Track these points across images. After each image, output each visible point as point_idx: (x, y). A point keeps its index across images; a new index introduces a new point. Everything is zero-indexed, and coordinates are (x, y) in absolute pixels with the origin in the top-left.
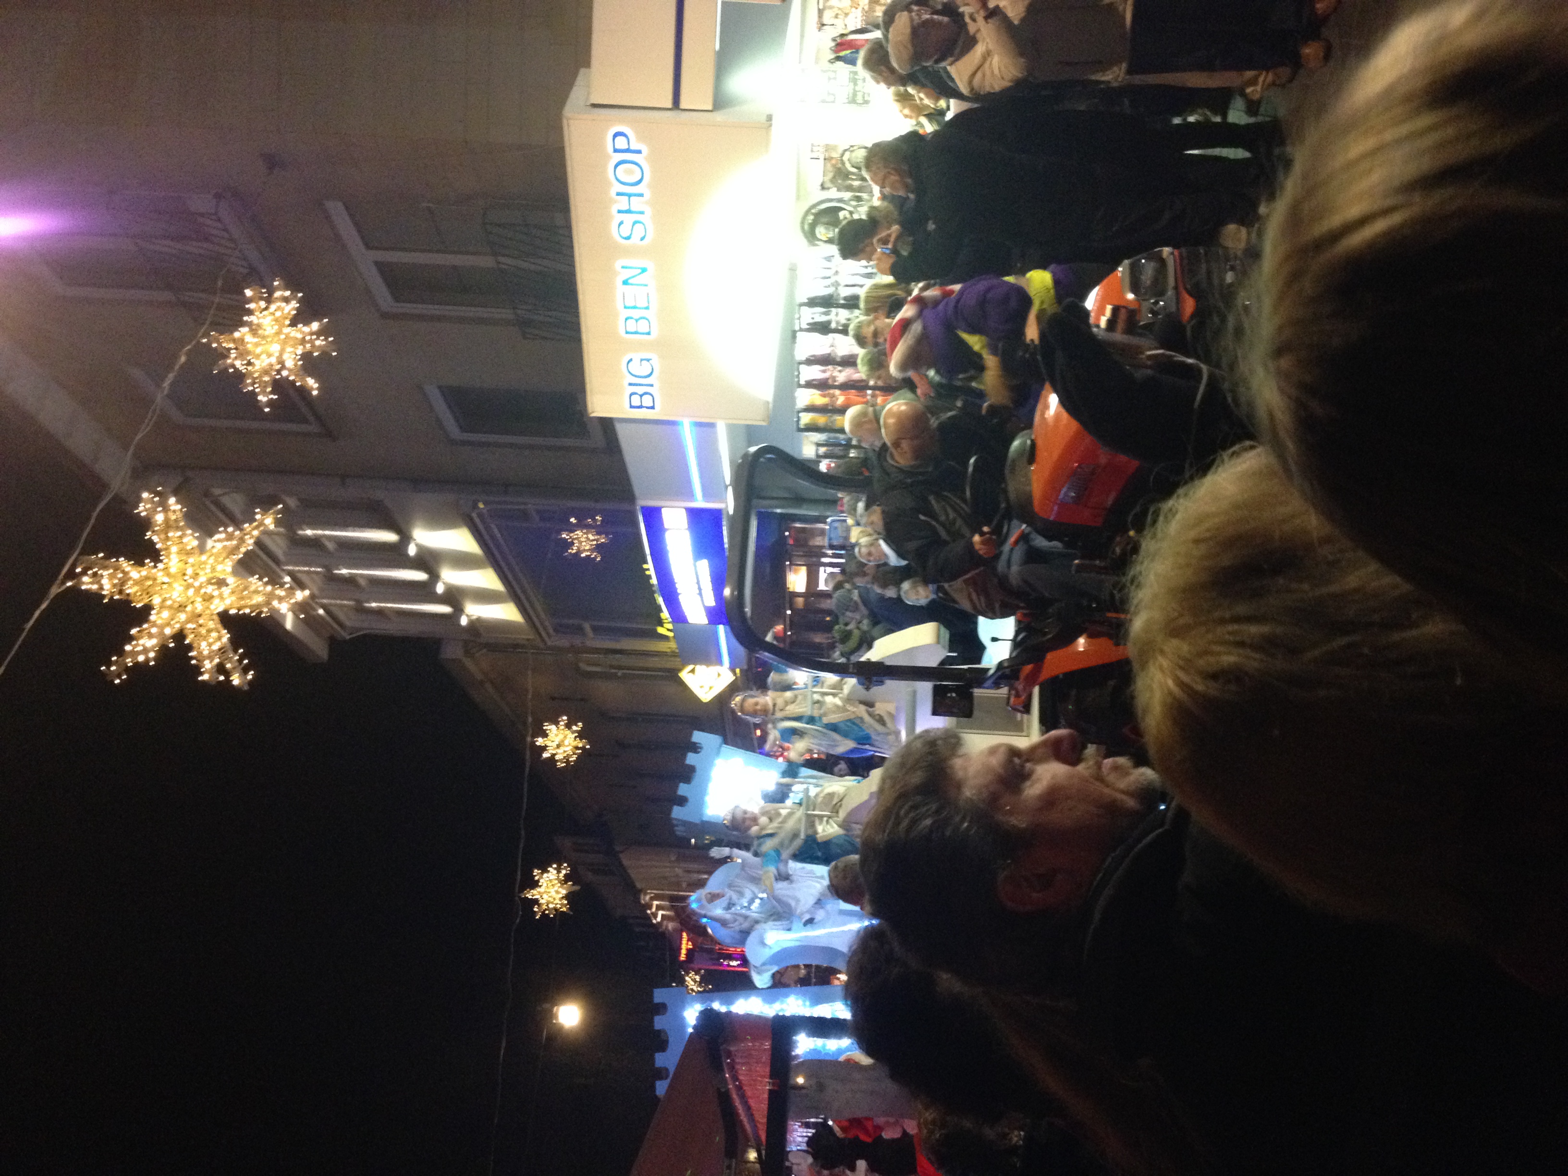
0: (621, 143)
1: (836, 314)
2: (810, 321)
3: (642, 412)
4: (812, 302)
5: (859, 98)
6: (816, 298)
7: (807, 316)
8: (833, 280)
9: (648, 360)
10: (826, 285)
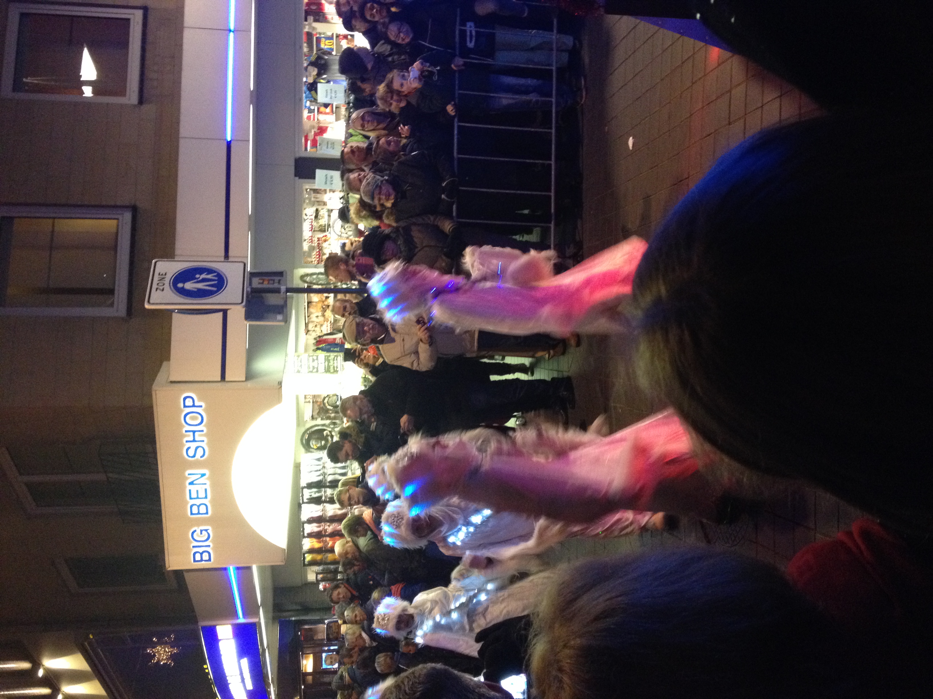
0: (189, 402)
1: (325, 492)
2: (309, 497)
3: (202, 564)
4: (310, 486)
5: (332, 371)
6: (312, 483)
7: (307, 494)
8: (321, 472)
9: (206, 530)
10: (318, 475)
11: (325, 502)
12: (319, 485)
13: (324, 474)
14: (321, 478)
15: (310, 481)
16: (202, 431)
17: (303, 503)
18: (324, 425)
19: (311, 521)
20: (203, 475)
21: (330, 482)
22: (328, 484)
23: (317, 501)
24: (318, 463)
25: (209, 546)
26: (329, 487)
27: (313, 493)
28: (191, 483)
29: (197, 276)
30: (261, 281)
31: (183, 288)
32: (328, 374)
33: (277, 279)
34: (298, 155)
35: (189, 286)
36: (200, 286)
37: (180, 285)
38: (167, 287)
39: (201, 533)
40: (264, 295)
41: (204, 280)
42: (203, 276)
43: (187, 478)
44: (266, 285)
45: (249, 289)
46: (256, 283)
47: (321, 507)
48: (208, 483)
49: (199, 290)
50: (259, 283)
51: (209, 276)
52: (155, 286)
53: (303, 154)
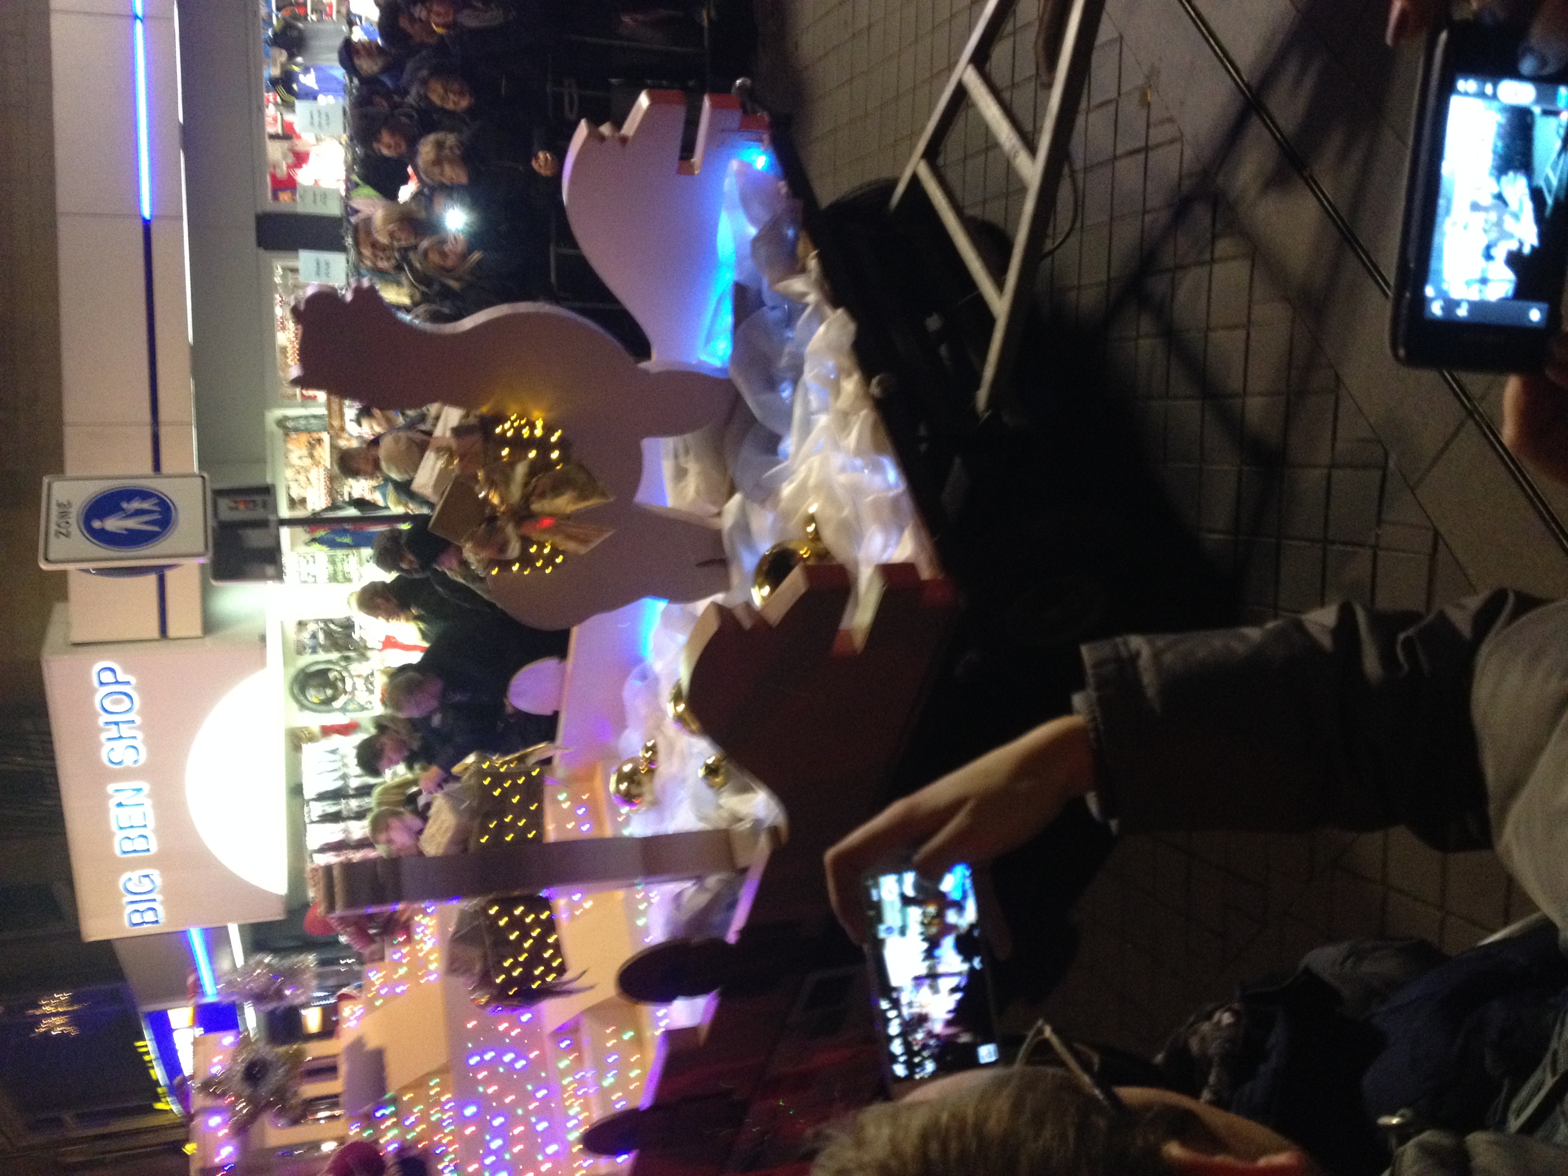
0: (107, 677)
1: (347, 804)
2: (321, 813)
3: (145, 929)
4: (322, 797)
5: (340, 577)
6: (327, 792)
7: (317, 809)
8: (340, 773)
9: (147, 876)
10: (335, 778)
11: (349, 818)
12: (336, 795)
13: (344, 777)
14: (339, 784)
15: (323, 789)
16: (133, 722)
17: (312, 822)
18: (329, 662)
19: (326, 848)
20: (139, 790)
21: (357, 789)
22: (351, 792)
23: (335, 817)
24: (333, 757)
25: (154, 900)
26: (353, 796)
27: (330, 807)
28: (120, 805)
29: (125, 505)
30: (232, 505)
31: (103, 530)
32: (334, 585)
33: (258, 499)
34: (259, 210)
35: (113, 524)
36: (132, 524)
37: (97, 524)
38: (75, 529)
39: (140, 882)
40: (240, 532)
41: (139, 513)
42: (136, 505)
43: (111, 797)
44: (243, 514)
45: (215, 524)
46: (228, 511)
47: (341, 825)
48: (149, 803)
49: (131, 531)
50: (231, 509)
51: (146, 505)
52: (53, 528)
53: (269, 205)
